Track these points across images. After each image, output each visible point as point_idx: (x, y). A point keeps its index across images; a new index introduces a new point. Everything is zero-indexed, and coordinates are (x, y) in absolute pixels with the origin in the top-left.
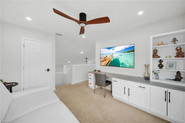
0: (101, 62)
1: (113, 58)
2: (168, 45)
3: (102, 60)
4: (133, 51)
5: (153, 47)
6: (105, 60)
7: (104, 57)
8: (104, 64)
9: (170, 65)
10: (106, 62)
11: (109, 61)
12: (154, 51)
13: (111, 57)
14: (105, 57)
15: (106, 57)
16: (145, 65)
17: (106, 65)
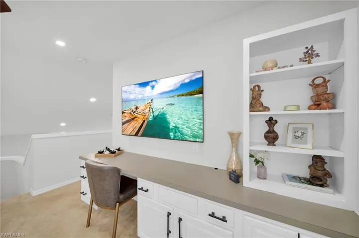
0: (123, 124)
1: (153, 112)
2: (292, 68)
3: (127, 119)
4: (201, 92)
5: (252, 75)
6: (133, 119)
7: (130, 111)
8: (131, 129)
9: (296, 134)
10: (136, 125)
11: (144, 121)
12: (252, 90)
13: (148, 109)
14: (134, 108)
15: (137, 108)
16: (231, 135)
17: (136, 135)
